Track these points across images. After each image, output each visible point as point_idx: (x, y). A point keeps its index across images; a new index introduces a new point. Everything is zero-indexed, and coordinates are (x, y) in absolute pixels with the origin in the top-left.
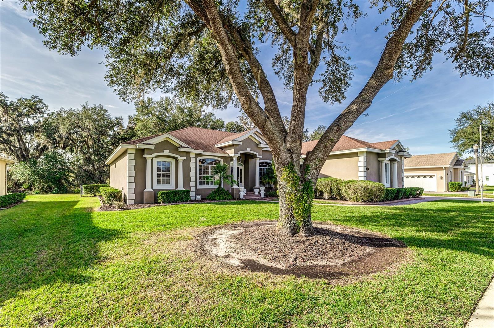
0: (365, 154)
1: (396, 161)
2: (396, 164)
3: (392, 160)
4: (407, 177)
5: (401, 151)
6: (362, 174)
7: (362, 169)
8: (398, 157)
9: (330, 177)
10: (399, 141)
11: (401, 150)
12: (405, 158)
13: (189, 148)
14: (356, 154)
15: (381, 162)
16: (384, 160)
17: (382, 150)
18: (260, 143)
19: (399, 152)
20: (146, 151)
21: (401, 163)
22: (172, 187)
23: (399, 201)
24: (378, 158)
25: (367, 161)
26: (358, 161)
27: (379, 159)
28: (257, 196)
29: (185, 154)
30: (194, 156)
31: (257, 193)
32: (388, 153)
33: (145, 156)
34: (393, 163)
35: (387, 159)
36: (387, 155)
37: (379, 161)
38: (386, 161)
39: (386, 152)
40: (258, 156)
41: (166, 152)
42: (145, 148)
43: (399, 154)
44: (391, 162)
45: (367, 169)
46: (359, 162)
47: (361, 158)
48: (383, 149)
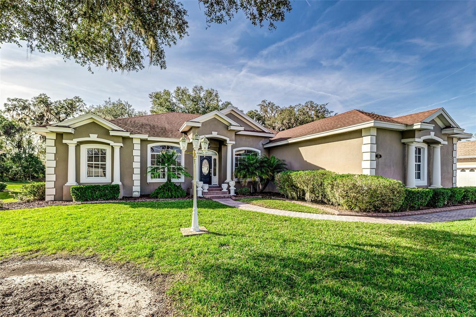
0: (374, 132)
1: (438, 143)
2: (439, 149)
3: (430, 143)
4: (463, 170)
5: (448, 127)
6: (366, 165)
7: (367, 156)
8: (443, 137)
9: (322, 169)
10: (443, 110)
11: (448, 125)
12: (459, 139)
13: (123, 131)
14: (358, 133)
15: (408, 146)
16: (412, 142)
17: (407, 125)
18: (231, 125)
19: (444, 128)
20: (64, 136)
21: (450, 148)
22: (107, 180)
23: (438, 210)
24: (403, 138)
25: (378, 143)
26: (362, 144)
27: (404, 141)
28: (224, 193)
29: (121, 139)
30: (139, 142)
31: (225, 190)
32: (420, 130)
33: (64, 141)
34: (434, 147)
35: (417, 140)
36: (417, 134)
37: (404, 144)
38: (418, 142)
39: (415, 127)
40: (228, 142)
41: (94, 137)
42: (64, 132)
43: (444, 132)
44: (429, 146)
45: (378, 156)
46: (363, 146)
47: (367, 140)
48: (409, 123)
